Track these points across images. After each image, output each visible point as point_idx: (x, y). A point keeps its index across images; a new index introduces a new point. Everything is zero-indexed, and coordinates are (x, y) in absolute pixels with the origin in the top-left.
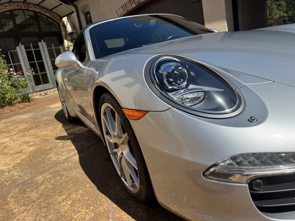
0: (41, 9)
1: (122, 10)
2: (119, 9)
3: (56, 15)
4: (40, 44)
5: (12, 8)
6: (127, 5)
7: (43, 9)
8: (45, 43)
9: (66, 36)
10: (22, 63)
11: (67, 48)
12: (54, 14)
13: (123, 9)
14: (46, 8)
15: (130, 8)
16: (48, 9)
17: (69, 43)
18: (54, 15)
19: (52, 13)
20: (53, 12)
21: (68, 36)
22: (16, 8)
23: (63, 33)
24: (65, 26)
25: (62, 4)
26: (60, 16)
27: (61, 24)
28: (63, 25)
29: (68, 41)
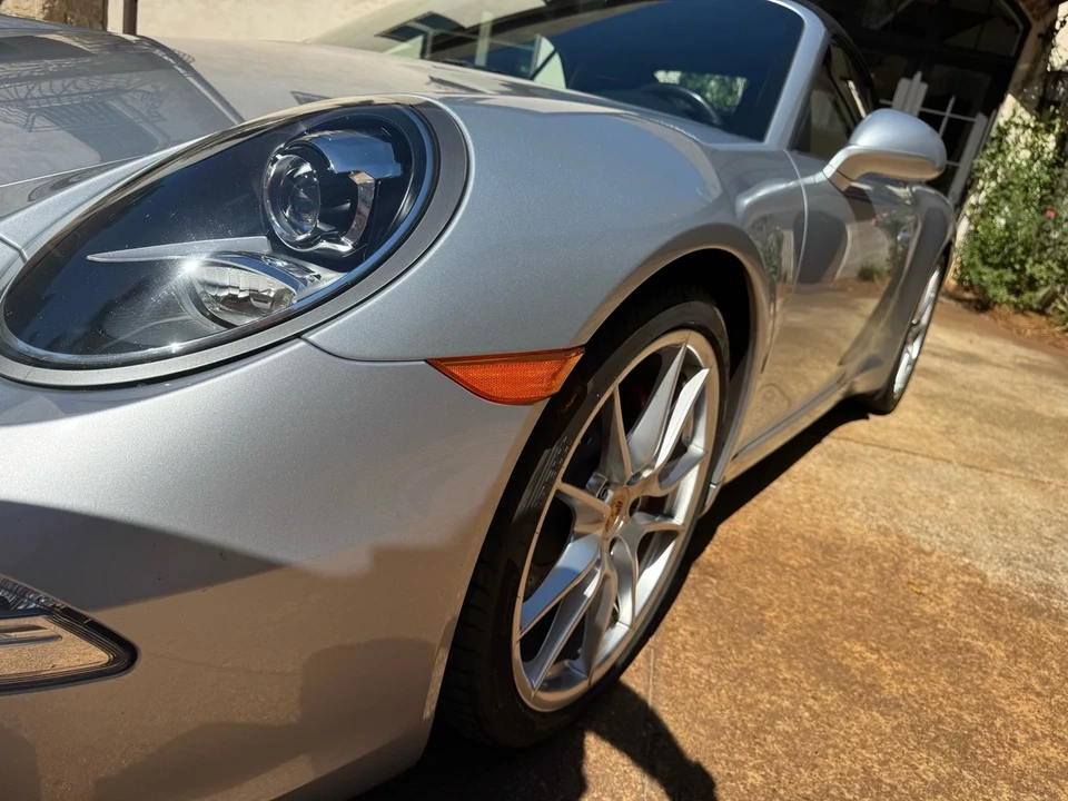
4: (903, 83)
8: (925, 86)
9: (1027, 81)
11: (999, 128)
17: (1021, 110)
21: (1037, 80)
23: (1023, 66)
24: (1048, 41)
27: (1038, 28)
28: (1040, 36)
29: (1024, 102)
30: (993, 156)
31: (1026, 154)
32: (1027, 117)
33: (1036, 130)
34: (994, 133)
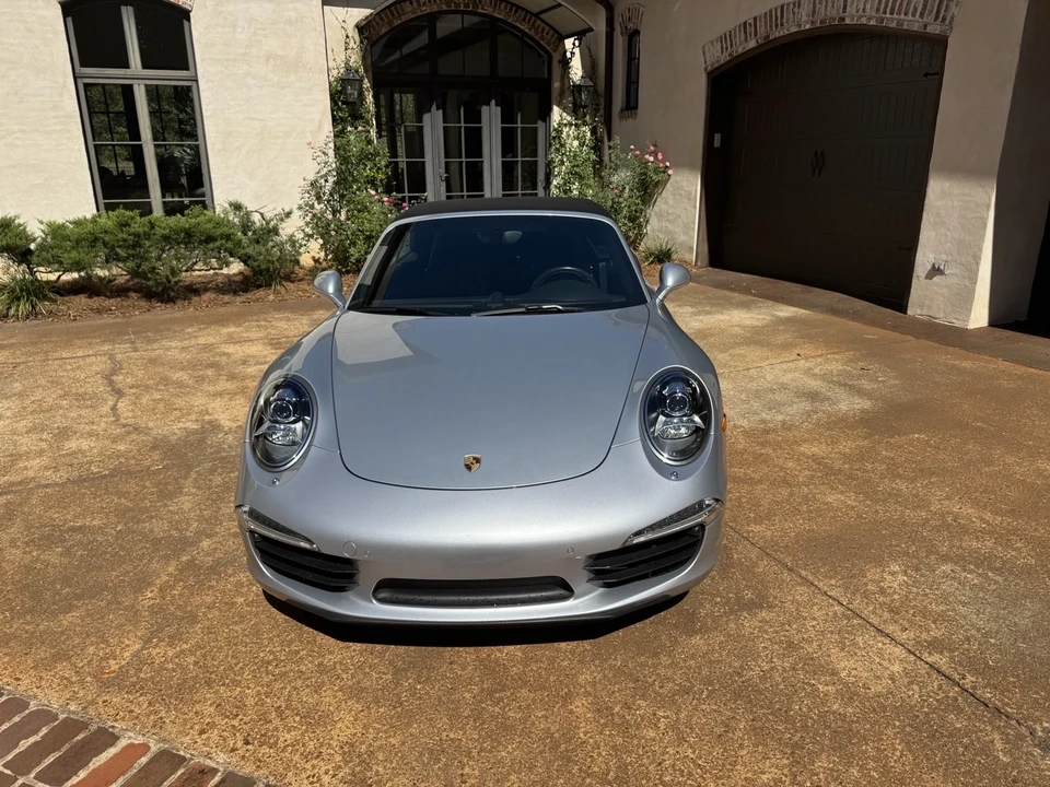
0: (511, 10)
1: (719, 48)
2: (712, 43)
3: (547, 28)
4: (485, 109)
5: (435, 9)
6: (735, 37)
7: (516, 11)
8: (499, 109)
9: (562, 93)
10: (428, 159)
11: (555, 130)
12: (543, 25)
13: (722, 48)
14: (523, 9)
15: (740, 50)
16: (527, 12)
17: (565, 114)
18: (543, 29)
19: (539, 22)
20: (541, 19)
21: (567, 93)
22: (444, 7)
23: (556, 85)
24: (565, 63)
25: (560, 5)
26: (559, 34)
27: (556, 57)
28: (560, 62)
29: (564, 109)
30: (558, 150)
31: (576, 143)
32: (569, 118)
33: (576, 125)
34: (554, 134)
